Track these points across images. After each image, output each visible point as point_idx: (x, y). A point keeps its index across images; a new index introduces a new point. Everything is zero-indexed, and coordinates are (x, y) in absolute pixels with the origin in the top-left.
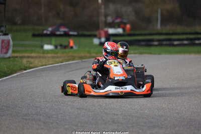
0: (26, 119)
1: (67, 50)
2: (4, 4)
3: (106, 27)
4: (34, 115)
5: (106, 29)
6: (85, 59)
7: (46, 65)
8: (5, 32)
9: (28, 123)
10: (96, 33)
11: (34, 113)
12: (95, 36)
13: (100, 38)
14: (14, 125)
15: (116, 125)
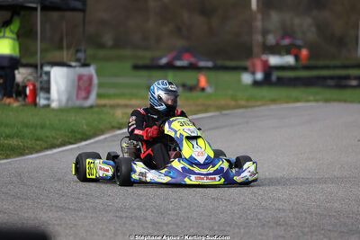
0: (121, 217)
1: (195, 94)
2: (83, 11)
3: (263, 53)
4: (135, 209)
5: (264, 57)
6: (226, 110)
8: (85, 59)
9: (125, 224)
10: (248, 63)
11: (135, 206)
12: (245, 69)
13: (253, 73)
14: (101, 227)
15: (282, 228)
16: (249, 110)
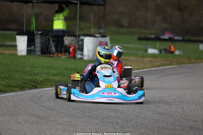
0: (104, 122)
2: (104, 6)
4: (113, 118)
6: (182, 64)
7: (142, 69)
8: (104, 33)
9: (105, 126)
15: (193, 131)
16: (196, 64)
